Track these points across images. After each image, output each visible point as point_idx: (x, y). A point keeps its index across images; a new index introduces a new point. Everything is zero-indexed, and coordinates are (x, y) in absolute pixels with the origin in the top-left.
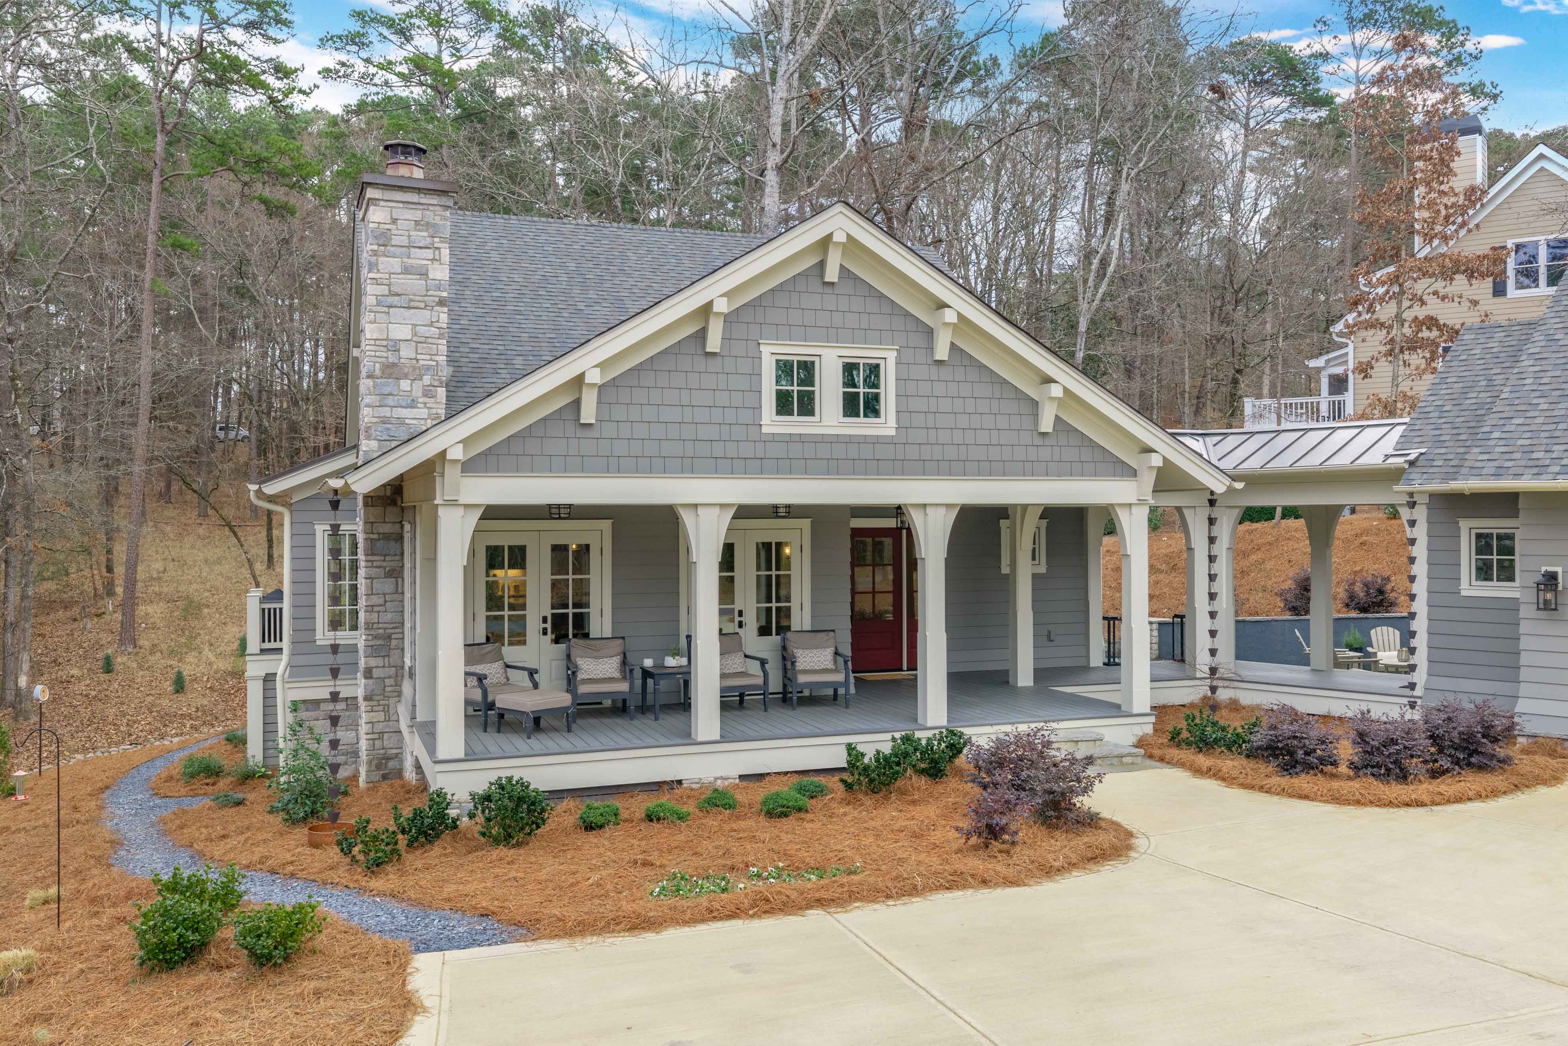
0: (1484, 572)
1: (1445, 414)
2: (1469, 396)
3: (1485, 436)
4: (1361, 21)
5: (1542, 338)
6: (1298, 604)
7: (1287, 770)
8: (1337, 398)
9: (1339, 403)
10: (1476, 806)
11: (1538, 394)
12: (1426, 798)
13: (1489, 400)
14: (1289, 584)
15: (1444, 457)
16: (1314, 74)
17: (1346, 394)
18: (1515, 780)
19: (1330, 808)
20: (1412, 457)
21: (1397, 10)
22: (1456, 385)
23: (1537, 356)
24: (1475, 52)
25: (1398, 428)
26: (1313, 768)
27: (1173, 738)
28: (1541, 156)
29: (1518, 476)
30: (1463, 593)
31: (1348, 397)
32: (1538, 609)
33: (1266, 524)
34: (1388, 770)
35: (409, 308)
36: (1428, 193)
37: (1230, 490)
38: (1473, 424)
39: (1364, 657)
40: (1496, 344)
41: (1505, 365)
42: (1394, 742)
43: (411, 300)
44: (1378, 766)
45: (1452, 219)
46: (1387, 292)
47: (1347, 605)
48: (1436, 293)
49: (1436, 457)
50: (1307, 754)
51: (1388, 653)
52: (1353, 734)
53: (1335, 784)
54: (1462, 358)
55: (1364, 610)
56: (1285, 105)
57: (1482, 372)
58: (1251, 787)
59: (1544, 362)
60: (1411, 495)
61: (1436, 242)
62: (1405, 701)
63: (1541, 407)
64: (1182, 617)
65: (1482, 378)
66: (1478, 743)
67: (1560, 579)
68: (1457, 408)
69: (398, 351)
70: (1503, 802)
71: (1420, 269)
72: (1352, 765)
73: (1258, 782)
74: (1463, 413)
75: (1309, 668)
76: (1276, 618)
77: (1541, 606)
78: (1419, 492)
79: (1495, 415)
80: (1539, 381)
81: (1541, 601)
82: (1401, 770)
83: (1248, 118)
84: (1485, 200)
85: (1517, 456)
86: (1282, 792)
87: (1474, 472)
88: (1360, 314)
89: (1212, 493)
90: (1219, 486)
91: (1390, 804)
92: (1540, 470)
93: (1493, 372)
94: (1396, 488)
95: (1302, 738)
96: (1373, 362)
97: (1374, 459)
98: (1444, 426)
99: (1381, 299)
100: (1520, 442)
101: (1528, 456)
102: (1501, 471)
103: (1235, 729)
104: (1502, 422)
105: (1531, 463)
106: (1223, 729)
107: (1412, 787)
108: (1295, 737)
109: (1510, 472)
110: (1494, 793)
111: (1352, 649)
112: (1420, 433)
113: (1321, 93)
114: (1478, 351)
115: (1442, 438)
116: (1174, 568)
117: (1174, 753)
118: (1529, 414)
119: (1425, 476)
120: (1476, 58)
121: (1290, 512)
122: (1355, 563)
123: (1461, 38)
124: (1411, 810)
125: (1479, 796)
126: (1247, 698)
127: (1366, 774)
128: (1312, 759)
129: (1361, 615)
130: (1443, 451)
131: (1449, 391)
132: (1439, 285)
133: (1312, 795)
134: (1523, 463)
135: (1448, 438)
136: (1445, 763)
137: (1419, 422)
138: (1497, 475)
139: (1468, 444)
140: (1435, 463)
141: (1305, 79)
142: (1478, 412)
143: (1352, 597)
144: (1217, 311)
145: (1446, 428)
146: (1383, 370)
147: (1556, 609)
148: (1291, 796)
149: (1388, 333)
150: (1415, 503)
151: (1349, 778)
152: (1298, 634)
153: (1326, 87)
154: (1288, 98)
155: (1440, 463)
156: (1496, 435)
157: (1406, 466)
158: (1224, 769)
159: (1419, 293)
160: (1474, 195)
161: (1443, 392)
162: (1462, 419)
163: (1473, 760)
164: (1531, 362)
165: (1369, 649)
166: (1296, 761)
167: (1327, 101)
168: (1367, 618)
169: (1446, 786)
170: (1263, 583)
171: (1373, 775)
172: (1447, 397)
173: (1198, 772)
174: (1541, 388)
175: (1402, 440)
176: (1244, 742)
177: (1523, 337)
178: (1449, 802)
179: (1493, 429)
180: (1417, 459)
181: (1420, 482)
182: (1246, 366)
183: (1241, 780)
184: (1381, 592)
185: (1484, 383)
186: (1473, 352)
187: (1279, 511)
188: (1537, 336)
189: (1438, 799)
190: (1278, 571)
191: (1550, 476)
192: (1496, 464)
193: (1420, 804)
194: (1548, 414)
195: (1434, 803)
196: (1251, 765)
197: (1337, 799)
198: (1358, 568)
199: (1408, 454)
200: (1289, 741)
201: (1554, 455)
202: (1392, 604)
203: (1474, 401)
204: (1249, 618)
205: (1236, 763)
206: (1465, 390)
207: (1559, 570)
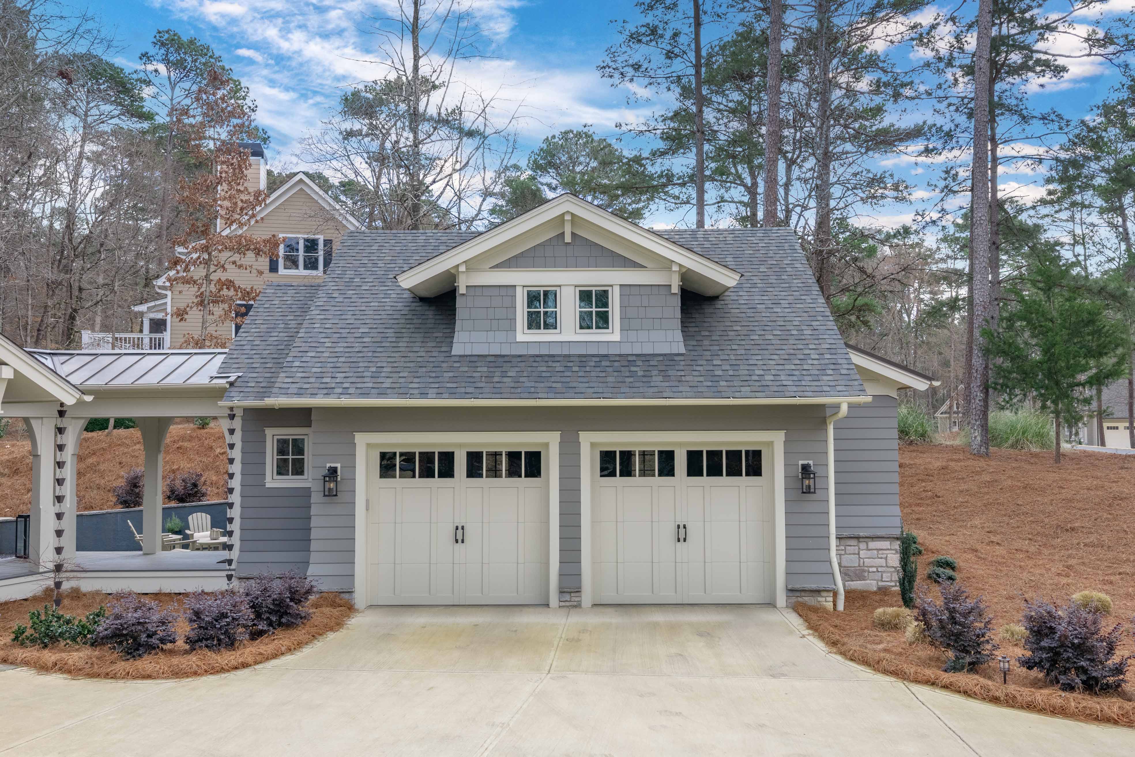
0: (282, 469)
1: (255, 348)
2: (272, 334)
3: (289, 365)
4: (174, 64)
5: (324, 295)
6: (129, 498)
7: (131, 653)
8: (158, 336)
9: (159, 340)
10: (288, 659)
11: (324, 335)
12: (250, 660)
13: (286, 339)
14: (121, 483)
15: (256, 380)
16: (139, 94)
17: (165, 333)
18: (313, 630)
19: (170, 684)
20: (232, 379)
21: (200, 63)
22: (262, 326)
23: (322, 308)
24: (252, 107)
25: (219, 356)
26: (154, 648)
27: (16, 639)
28: (301, 181)
29: (313, 395)
30: (268, 485)
31: (167, 336)
32: (325, 495)
33: (100, 433)
34: (219, 640)
36: (230, 190)
37: (80, 403)
38: (276, 356)
39: (183, 539)
40: (289, 299)
41: (296, 314)
42: (224, 616)
44: (212, 638)
45: (245, 212)
46: (199, 258)
47: (169, 497)
48: (234, 263)
49: (250, 380)
50: (149, 636)
51: (201, 534)
52: (189, 614)
53: (175, 660)
54: (266, 306)
55: (181, 500)
56: (116, 112)
57: (280, 318)
58: (98, 676)
59: (326, 313)
60: (231, 409)
61: (234, 227)
62: (224, 573)
63: (327, 345)
64: (26, 518)
65: (281, 322)
66: (288, 607)
67: (339, 473)
68: (264, 343)
70: (307, 651)
71: (223, 244)
72: (188, 640)
73: (104, 670)
74: (268, 347)
75: (141, 553)
76: (110, 511)
77: (327, 493)
78: (238, 407)
79: (295, 349)
80: (323, 326)
81: (326, 489)
82: (229, 638)
83: (86, 115)
84: (268, 202)
85: (312, 380)
86: (127, 676)
87: (283, 391)
88: (178, 272)
89: (62, 404)
90: (69, 399)
91: (222, 670)
92: (329, 391)
93: (288, 318)
94: (220, 403)
95: (145, 623)
96: (188, 309)
97: (202, 380)
98: (255, 356)
99: (194, 263)
100: (314, 370)
101: (320, 380)
102: (302, 391)
103: (80, 621)
104: (300, 354)
105: (323, 386)
106: (68, 622)
107: (239, 653)
108: (139, 623)
109: (308, 392)
110: (300, 645)
111: (176, 533)
112: (236, 361)
113: (144, 110)
114: (277, 302)
115: (254, 365)
116: (16, 472)
117: (20, 653)
118: (319, 350)
119: (242, 394)
120: (253, 111)
121: (120, 423)
122: (173, 463)
123: (244, 94)
124: (240, 673)
125: (289, 650)
126: (87, 586)
127: (200, 647)
128: (154, 641)
129: (181, 505)
130: (255, 375)
131: (257, 330)
132: (236, 257)
133: (155, 674)
134: (317, 385)
135: (258, 365)
136: (262, 626)
137: (236, 352)
138: (299, 394)
139: (273, 370)
140: (250, 385)
141: (132, 96)
142: (279, 347)
143: (172, 491)
144: (57, 263)
145: (257, 359)
146: (195, 315)
147: (336, 495)
148: (134, 678)
149: (199, 289)
150: (234, 415)
151: (186, 652)
152: (130, 524)
153: (148, 105)
154: (120, 108)
155: (253, 385)
156: (297, 364)
157: (228, 386)
158: (70, 662)
159: (222, 262)
160: (259, 198)
161: (253, 330)
162: (268, 352)
163: (284, 620)
164: (318, 312)
165: (187, 532)
166: (140, 645)
167: (148, 117)
168: (185, 507)
169: (264, 646)
170: (97, 482)
171: (207, 646)
172: (256, 334)
173: (44, 668)
174: (325, 331)
175: (224, 365)
176: (89, 632)
177: (308, 295)
178: (267, 659)
179: (295, 359)
180: (236, 380)
181: (238, 398)
182: (82, 308)
183: (87, 670)
184: (195, 485)
185: (283, 326)
186: (273, 303)
187: (112, 423)
188: (321, 294)
189: (259, 658)
190: (110, 471)
191: (336, 396)
192: (298, 385)
193: (245, 665)
194: (331, 350)
195: (256, 663)
196: (97, 653)
197: (177, 674)
198: (175, 467)
199: (229, 377)
200: (133, 628)
201: (338, 380)
202: (204, 495)
203: (276, 338)
204: (86, 513)
205: (81, 654)
206: (269, 330)
207: (338, 465)
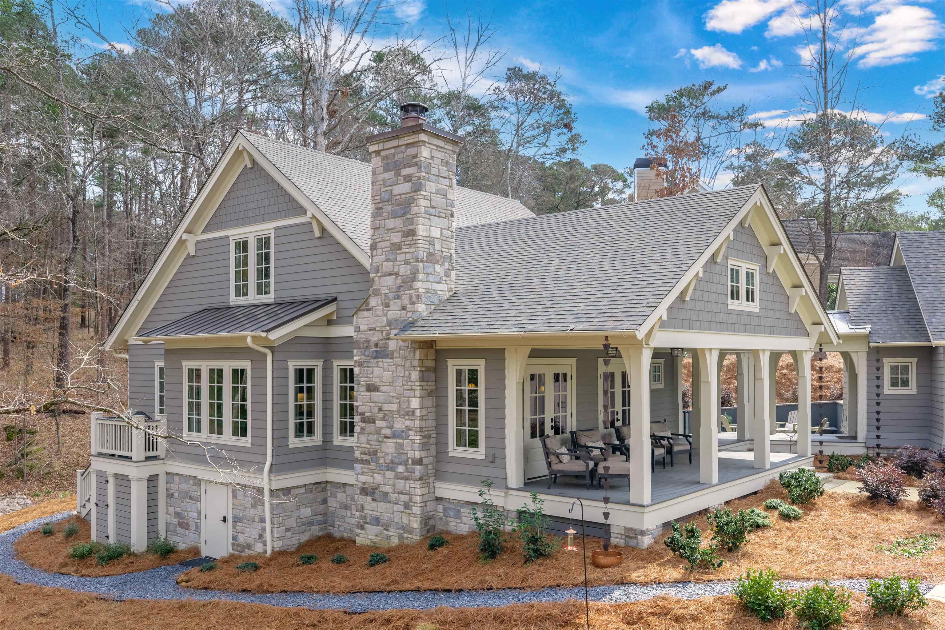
1: (866, 310)
5: (917, 277)
11: (937, 302)
20: (868, 329)
22: (860, 296)
23: (922, 285)
30: (885, 393)
35: (439, 217)
40: (864, 278)
43: (440, 212)
54: (852, 283)
59: (927, 288)
68: (870, 307)
69: (434, 245)
80: (932, 296)
98: (870, 315)
112: (860, 318)
114: (858, 281)
118: (941, 312)
131: (859, 299)
137: (855, 313)
155: (882, 332)
157: (868, 333)
164: (921, 288)
172: (860, 302)
175: (853, 321)
180: (871, 330)
186: (855, 281)
199: (864, 328)
206: (867, 299)
